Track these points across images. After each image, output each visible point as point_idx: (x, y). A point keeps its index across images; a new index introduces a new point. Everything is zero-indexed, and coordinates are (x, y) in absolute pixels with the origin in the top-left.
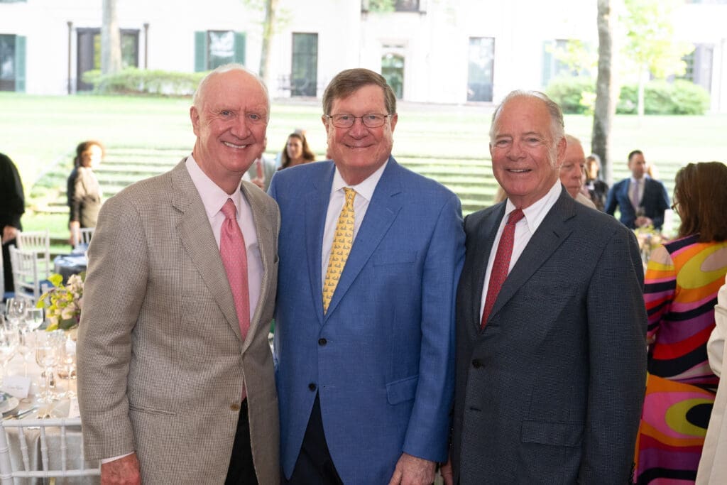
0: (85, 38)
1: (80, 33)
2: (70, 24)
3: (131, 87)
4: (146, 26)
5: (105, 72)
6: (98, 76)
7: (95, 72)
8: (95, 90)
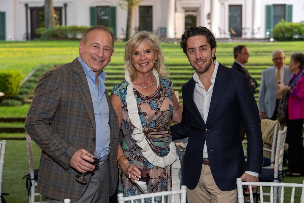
0: (34, 12)
1: (32, 9)
2: (26, 5)
3: (61, 35)
4: (65, 5)
5: (47, 28)
6: (43, 30)
7: (42, 29)
8: (42, 38)
